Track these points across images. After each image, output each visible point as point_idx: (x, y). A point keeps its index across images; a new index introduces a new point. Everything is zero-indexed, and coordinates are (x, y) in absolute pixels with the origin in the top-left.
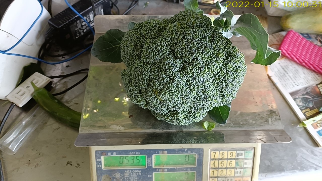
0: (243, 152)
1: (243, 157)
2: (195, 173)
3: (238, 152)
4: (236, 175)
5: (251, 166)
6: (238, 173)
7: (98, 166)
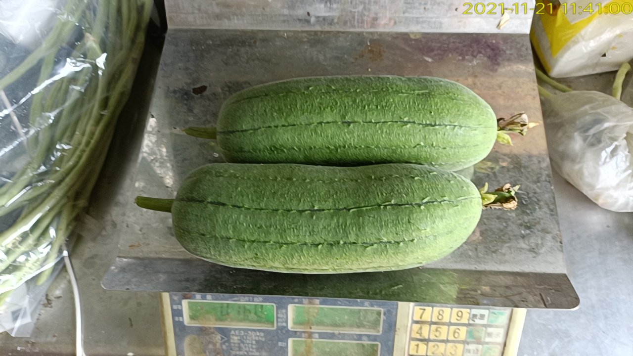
0: (485, 312)
1: (484, 322)
3: (474, 312)
5: (500, 339)
6: (472, 352)
7: (177, 319)
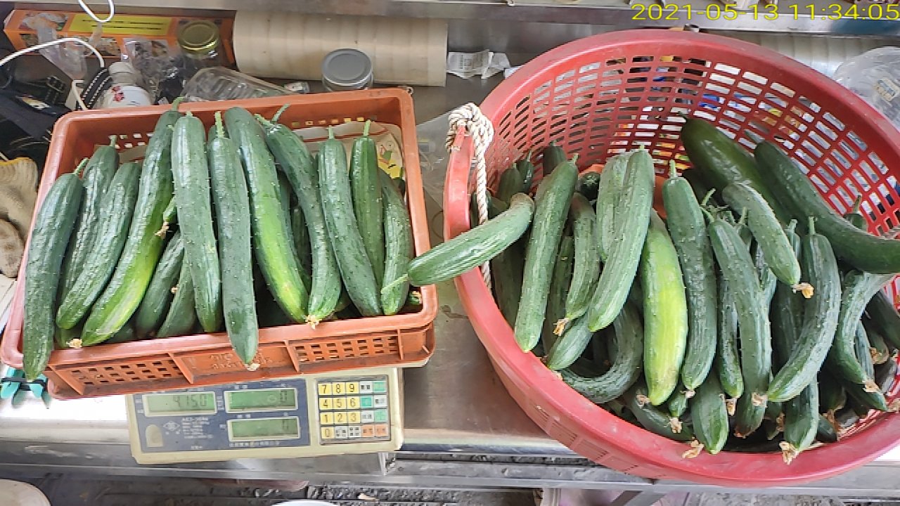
0: (369, 383)
1: (370, 391)
2: (295, 419)
3: (362, 383)
4: (364, 421)
5: (385, 405)
6: (367, 417)
7: (139, 411)
